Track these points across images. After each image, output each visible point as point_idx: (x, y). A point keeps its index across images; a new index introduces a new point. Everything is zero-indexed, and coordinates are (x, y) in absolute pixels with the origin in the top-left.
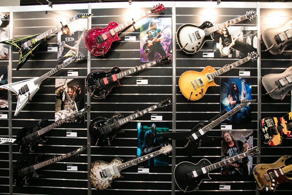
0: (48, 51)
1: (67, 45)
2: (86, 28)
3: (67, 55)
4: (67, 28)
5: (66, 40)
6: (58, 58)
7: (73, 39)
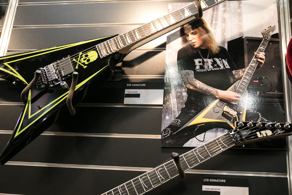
0: (127, 101)
1: (200, 84)
2: (273, 29)
3: (200, 119)
4: (200, 28)
5: (198, 67)
6: (163, 128)
7: (223, 64)
